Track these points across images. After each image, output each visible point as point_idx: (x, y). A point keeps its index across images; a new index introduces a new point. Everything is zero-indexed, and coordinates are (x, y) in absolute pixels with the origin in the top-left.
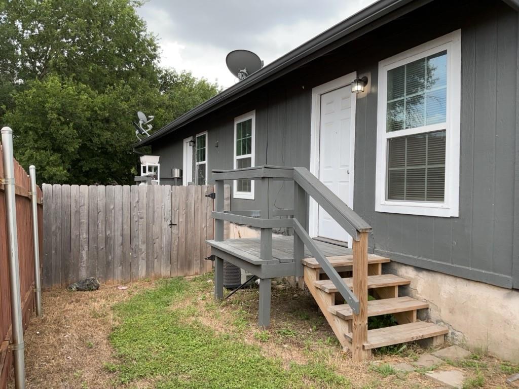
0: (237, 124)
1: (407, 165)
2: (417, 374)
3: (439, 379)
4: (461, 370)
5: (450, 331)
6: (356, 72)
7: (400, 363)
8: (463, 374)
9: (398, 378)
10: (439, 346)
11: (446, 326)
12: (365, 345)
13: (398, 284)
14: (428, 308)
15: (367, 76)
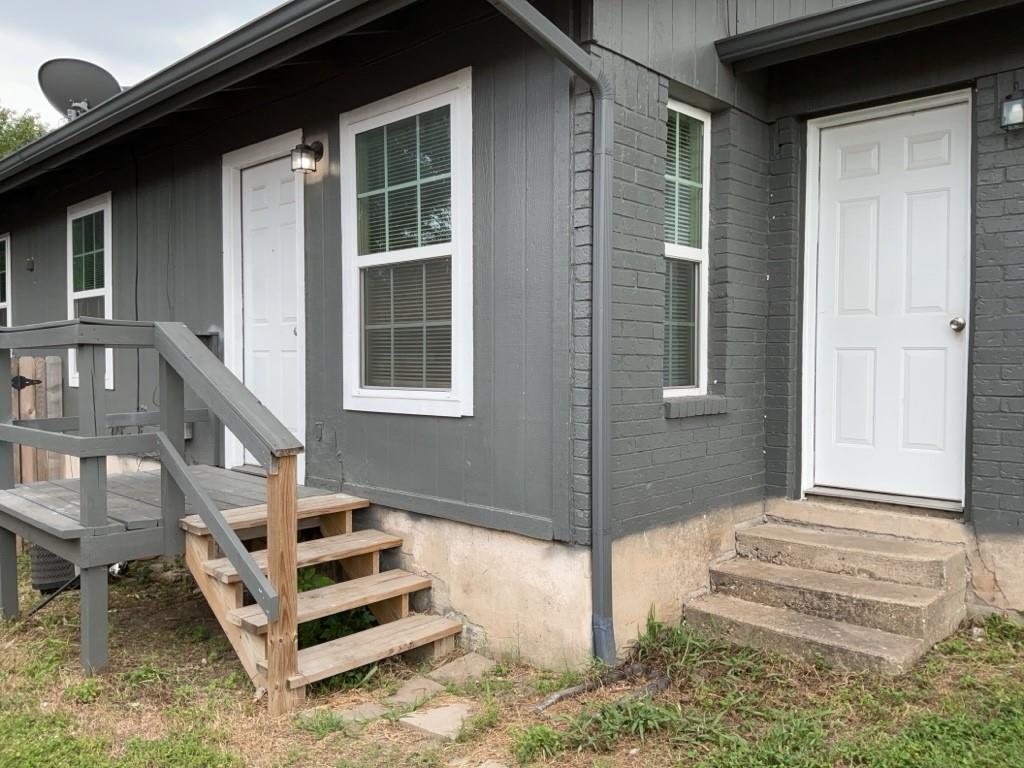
0: (75, 222)
1: (395, 321)
2: (385, 721)
3: (422, 727)
4: (466, 701)
5: (465, 627)
6: (300, 130)
7: (362, 703)
8: (469, 708)
9: (346, 736)
10: (443, 658)
11: (457, 617)
12: (290, 679)
13: (378, 549)
14: (430, 588)
15: (321, 141)
